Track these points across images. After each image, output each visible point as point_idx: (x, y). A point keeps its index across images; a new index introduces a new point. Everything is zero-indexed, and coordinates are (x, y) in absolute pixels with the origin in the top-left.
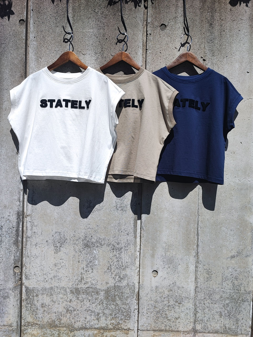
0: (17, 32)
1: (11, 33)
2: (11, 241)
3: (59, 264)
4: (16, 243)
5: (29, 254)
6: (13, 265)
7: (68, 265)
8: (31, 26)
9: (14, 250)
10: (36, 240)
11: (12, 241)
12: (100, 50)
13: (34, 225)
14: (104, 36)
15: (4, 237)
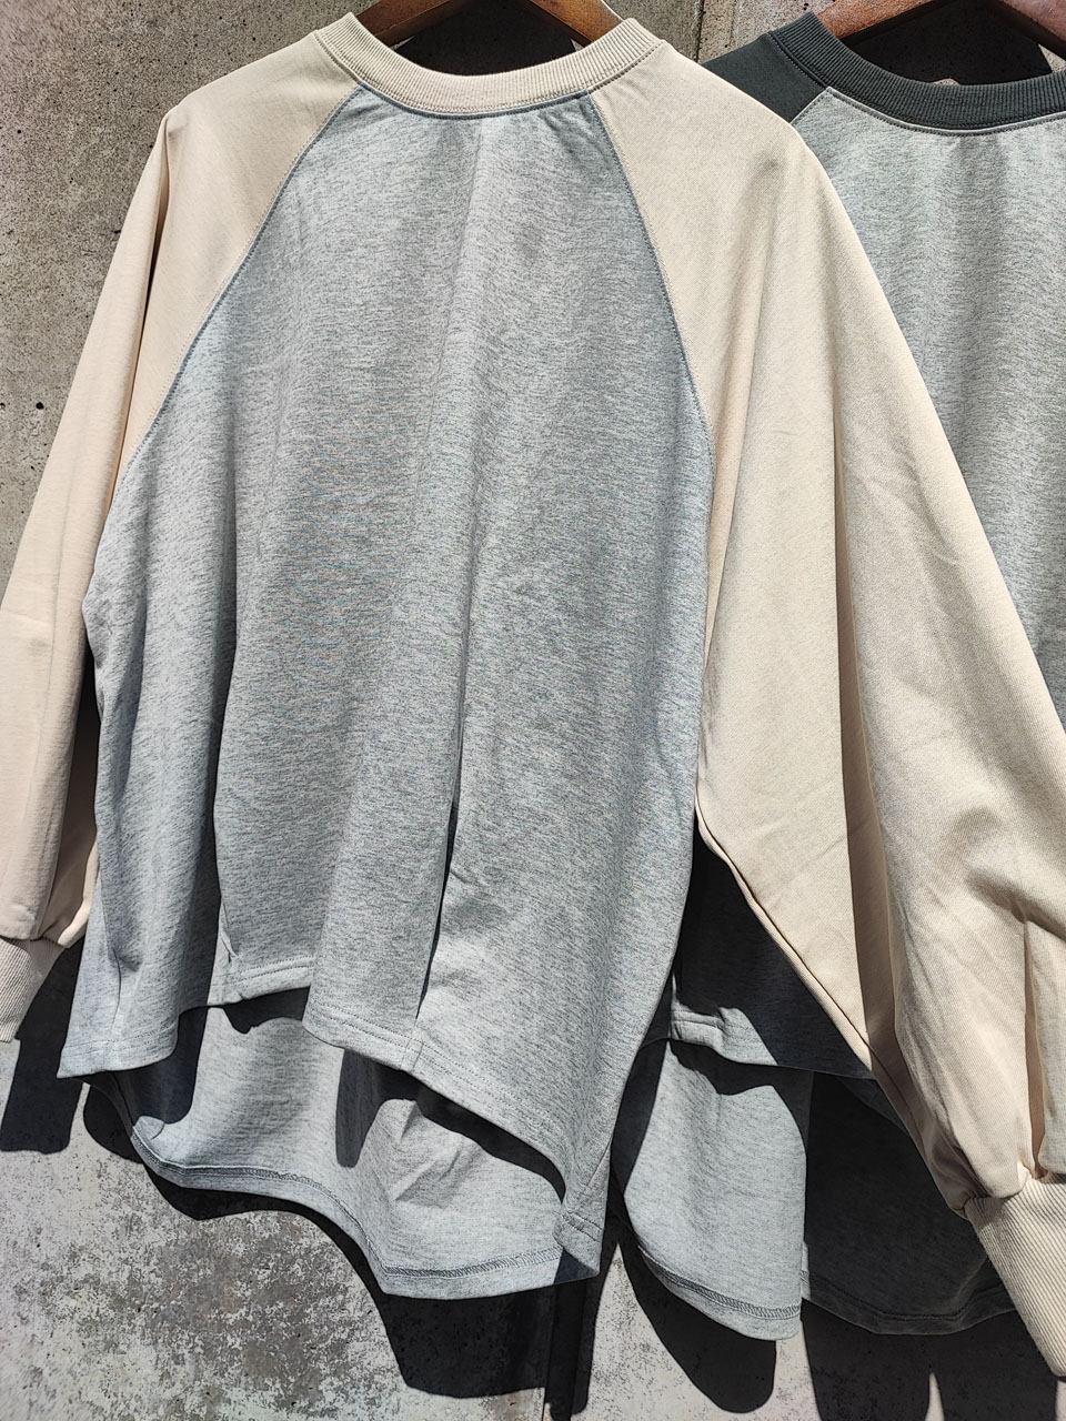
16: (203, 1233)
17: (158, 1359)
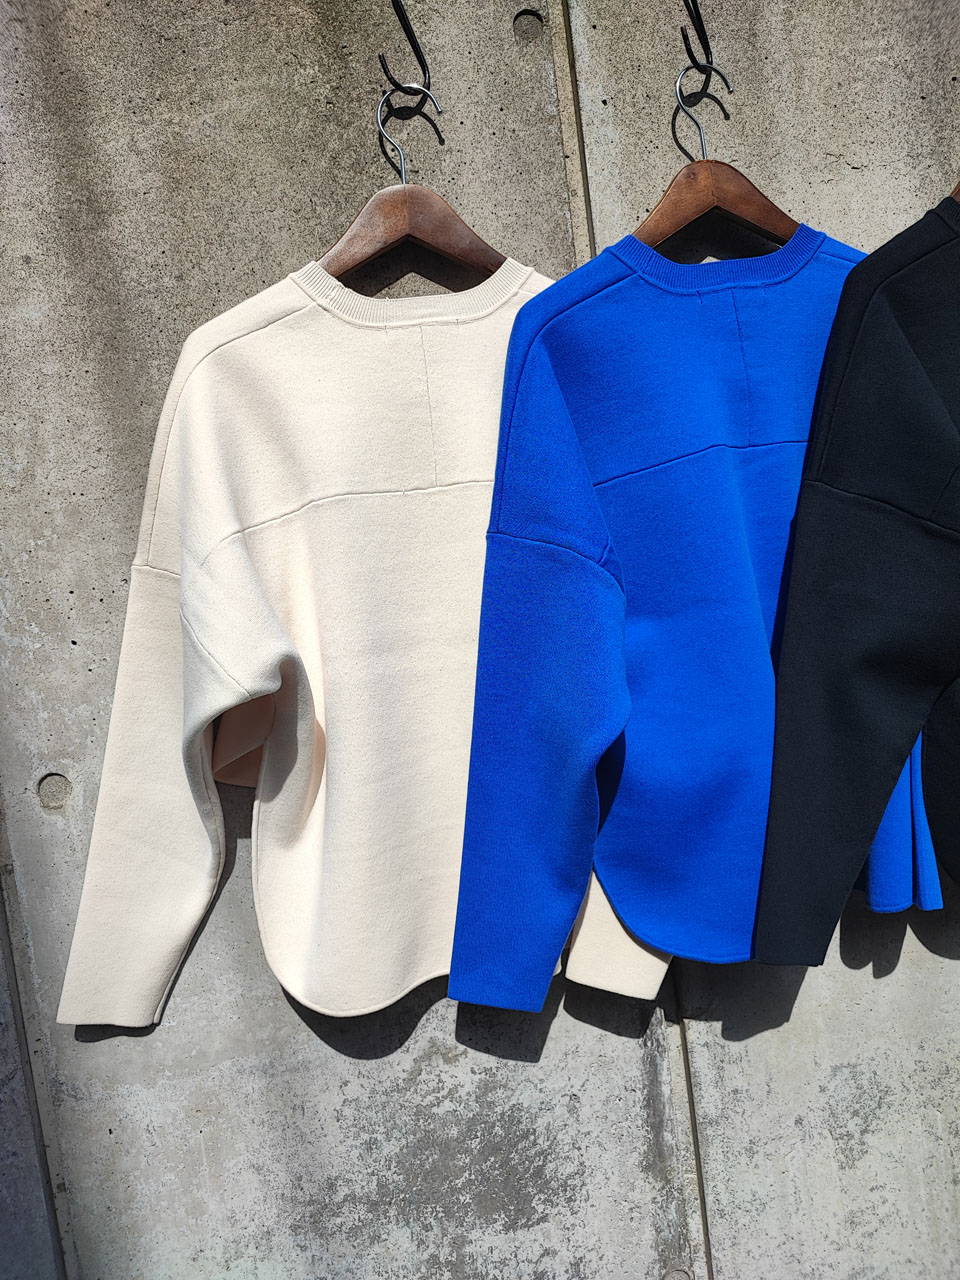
0: (512, 80)
1: (481, 90)
2: (632, 1161)
3: (869, 1211)
4: (656, 1161)
5: (724, 1202)
6: (656, 1272)
7: (910, 1208)
8: (579, 41)
9: (649, 1198)
10: (746, 1128)
11: (634, 1159)
12: (928, 138)
13: (727, 1060)
14: (940, 63)
15: (595, 1150)
16: (425, 1131)
17: (412, 1233)
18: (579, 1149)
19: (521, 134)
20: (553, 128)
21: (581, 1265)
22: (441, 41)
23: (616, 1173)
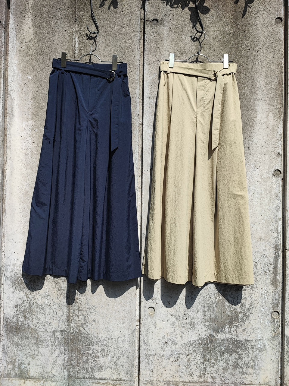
18: (256, 275)
19: (274, 43)
20: (281, 43)
21: (253, 304)
22: (259, 23)
23: (264, 283)
